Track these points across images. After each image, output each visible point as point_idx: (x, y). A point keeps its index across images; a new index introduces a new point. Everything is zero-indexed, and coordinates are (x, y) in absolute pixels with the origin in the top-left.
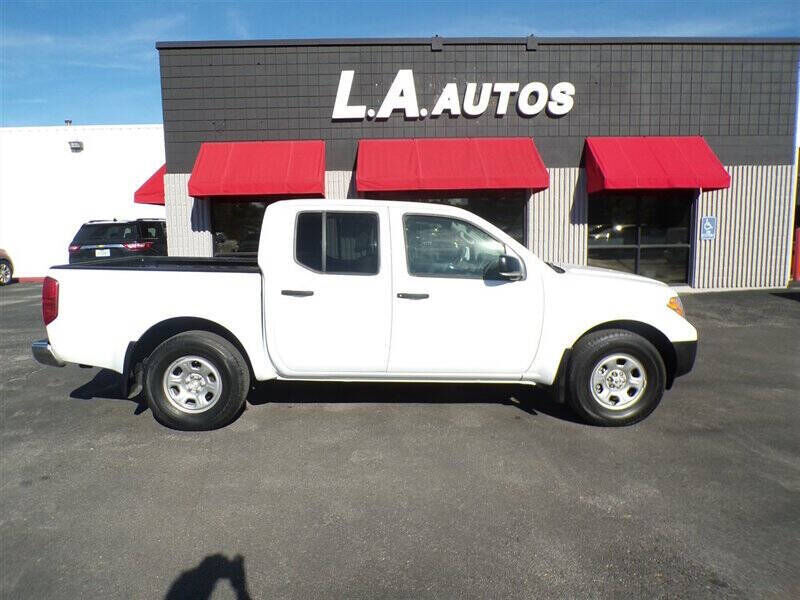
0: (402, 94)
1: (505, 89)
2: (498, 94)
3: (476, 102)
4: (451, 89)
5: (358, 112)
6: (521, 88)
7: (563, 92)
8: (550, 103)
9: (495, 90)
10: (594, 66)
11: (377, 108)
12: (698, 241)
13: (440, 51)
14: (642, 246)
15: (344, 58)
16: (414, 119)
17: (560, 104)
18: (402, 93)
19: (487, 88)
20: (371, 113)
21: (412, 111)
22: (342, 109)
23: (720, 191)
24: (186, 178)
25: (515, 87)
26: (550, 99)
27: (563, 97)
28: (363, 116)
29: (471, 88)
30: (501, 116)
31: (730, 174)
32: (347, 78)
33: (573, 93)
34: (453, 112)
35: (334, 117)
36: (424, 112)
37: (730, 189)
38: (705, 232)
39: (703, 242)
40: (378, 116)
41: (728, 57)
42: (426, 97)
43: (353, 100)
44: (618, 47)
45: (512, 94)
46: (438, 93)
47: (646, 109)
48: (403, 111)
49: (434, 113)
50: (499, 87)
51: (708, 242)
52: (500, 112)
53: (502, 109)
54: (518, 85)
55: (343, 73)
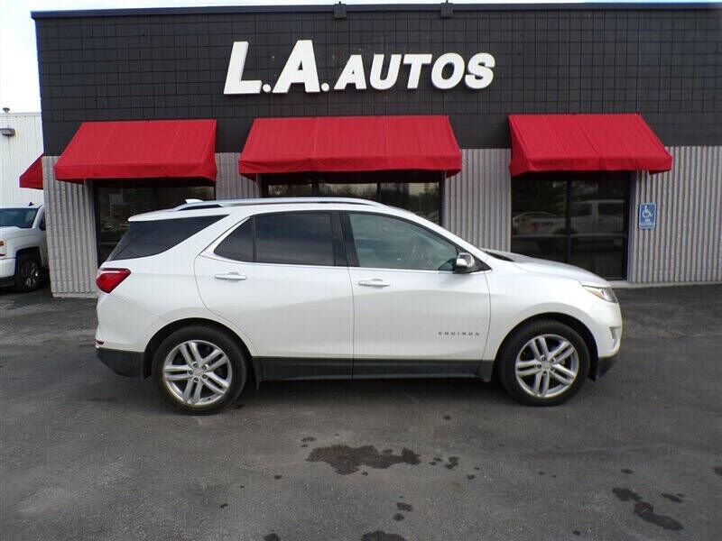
0: (301, 68)
1: (417, 61)
2: (409, 66)
3: (384, 76)
4: (355, 62)
5: (253, 87)
6: (434, 60)
7: (481, 64)
8: (467, 76)
9: (405, 62)
10: (516, 36)
12: (636, 231)
13: (344, 19)
15: (237, 28)
16: (314, 94)
17: (478, 78)
18: (301, 67)
19: (395, 60)
20: (267, 88)
21: (312, 85)
22: (236, 84)
23: (660, 174)
25: (427, 59)
26: (466, 72)
28: (258, 91)
29: (378, 60)
30: (412, 91)
31: (672, 154)
32: (240, 51)
33: (493, 64)
34: (358, 87)
35: (226, 92)
36: (326, 87)
37: (671, 173)
38: (643, 220)
39: (641, 232)
40: (274, 91)
42: (328, 70)
44: (544, 15)
45: (424, 67)
46: (341, 66)
47: (575, 84)
48: (302, 85)
49: (337, 87)
50: (409, 59)
51: (647, 231)
52: (410, 86)
53: (413, 82)
54: (430, 56)
55: (236, 44)
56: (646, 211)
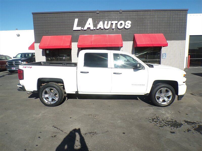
0: (89, 24)
2: (113, 24)
3: (107, 26)
4: (101, 23)
5: (79, 28)
6: (118, 22)
8: (125, 26)
10: (136, 17)
11: (84, 27)
12: (162, 59)
13: (99, 13)
14: (148, 60)
15: (76, 15)
16: (93, 30)
20: (82, 29)
22: (75, 28)
24: (39, 44)
25: (116, 22)
26: (125, 25)
27: (128, 24)
29: (106, 22)
30: (113, 29)
32: (76, 20)
35: (73, 30)
36: (95, 28)
38: (163, 57)
40: (84, 29)
41: (169, 14)
42: (95, 25)
50: (113, 22)
51: (164, 59)
53: (114, 27)
54: (117, 21)
55: (76, 19)
56: (164, 55)
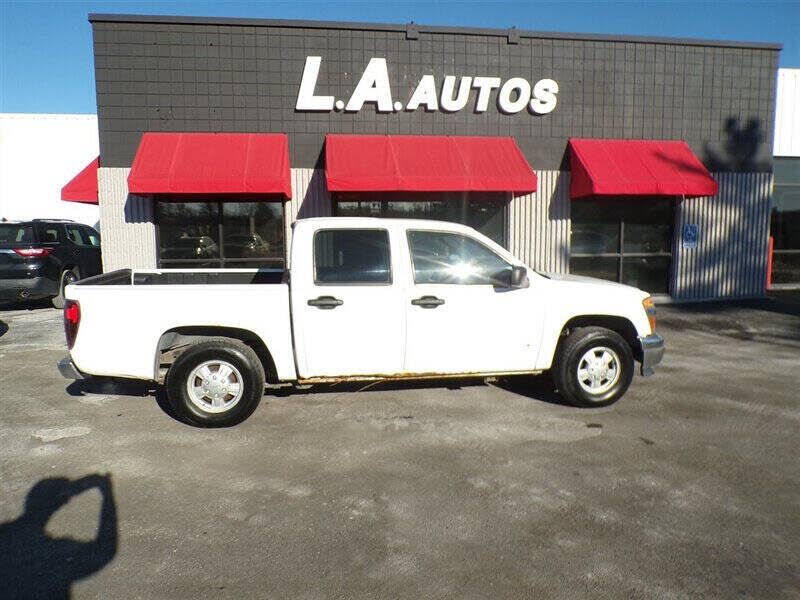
0: (374, 86)
1: (486, 84)
2: (478, 89)
3: (455, 97)
4: (427, 82)
5: (326, 103)
6: (502, 84)
7: (546, 90)
8: (533, 100)
10: (577, 63)
11: (346, 100)
12: (680, 250)
13: (415, 39)
14: (625, 255)
15: (310, 43)
16: (387, 113)
17: (542, 102)
18: (374, 83)
19: (466, 82)
20: (340, 105)
21: (385, 104)
22: (308, 99)
24: (124, 173)
25: (495, 82)
26: (532, 97)
27: (545, 95)
28: (331, 107)
29: (450, 81)
30: (481, 112)
32: (313, 65)
33: (556, 90)
34: (430, 107)
35: (298, 108)
36: (399, 106)
38: (687, 240)
39: (685, 250)
40: (347, 109)
41: (709, 61)
42: (401, 90)
43: (320, 90)
45: (493, 90)
46: (413, 85)
47: (630, 112)
48: (375, 103)
49: (409, 107)
50: (479, 82)
51: (690, 251)
52: (479, 108)
53: (482, 105)
54: (499, 80)
55: (309, 58)
56: (690, 232)
